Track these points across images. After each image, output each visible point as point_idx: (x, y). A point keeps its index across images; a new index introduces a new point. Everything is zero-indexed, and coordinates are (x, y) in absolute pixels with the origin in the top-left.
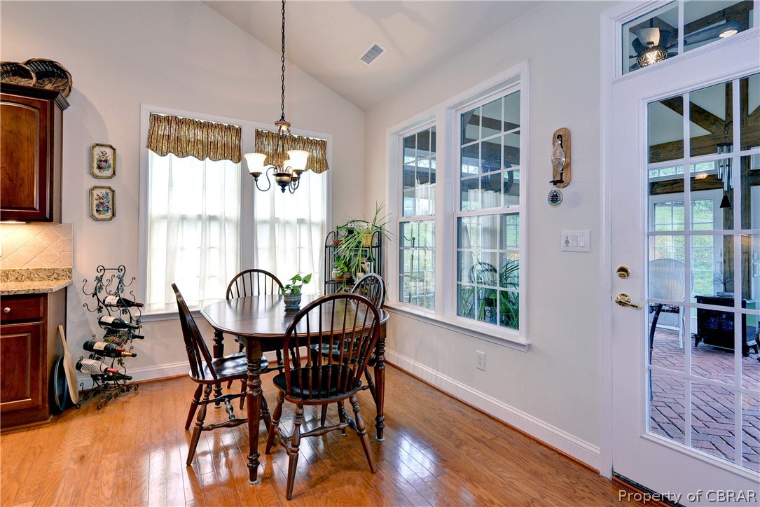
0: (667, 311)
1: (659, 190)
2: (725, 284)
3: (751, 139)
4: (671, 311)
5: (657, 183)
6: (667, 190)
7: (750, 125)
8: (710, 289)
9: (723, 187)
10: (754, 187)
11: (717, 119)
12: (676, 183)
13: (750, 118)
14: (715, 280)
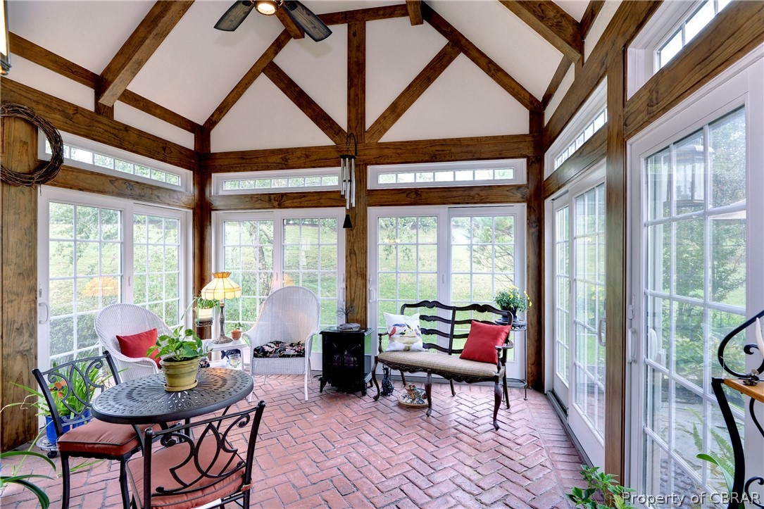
0: (293, 356)
1: (288, 203)
2: (347, 315)
3: (368, 157)
4: (297, 356)
5: (286, 194)
6: (296, 204)
7: (367, 142)
8: (334, 322)
9: (345, 206)
10: (370, 208)
11: (340, 129)
12: (304, 196)
13: (367, 134)
14: (338, 311)
